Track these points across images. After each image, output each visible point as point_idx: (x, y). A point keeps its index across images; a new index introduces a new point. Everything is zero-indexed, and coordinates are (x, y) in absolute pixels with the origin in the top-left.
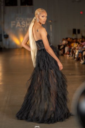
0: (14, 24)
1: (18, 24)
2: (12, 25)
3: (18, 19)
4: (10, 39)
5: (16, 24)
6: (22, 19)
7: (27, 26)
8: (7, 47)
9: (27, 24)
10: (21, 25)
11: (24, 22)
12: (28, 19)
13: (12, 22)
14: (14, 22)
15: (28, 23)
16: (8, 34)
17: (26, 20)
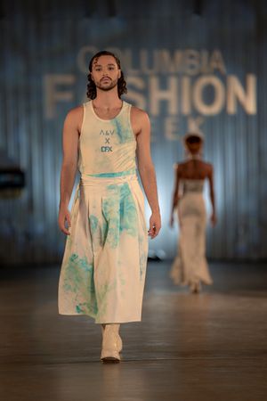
0: (67, 97)
4: (37, 199)
7: (155, 110)
9: (157, 95)
11: (139, 83)
12: (166, 55)
13: (49, 81)
14: (68, 79)
15: (164, 86)
16: (24, 164)
17: (151, 66)
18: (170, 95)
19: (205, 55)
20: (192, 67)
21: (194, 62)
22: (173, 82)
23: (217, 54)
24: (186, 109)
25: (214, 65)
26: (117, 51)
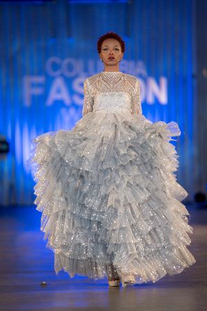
1: (59, 91)
3: (55, 67)
4: (18, 161)
5: (47, 86)
6: (78, 66)
10: (72, 92)
14: (40, 79)
17: (96, 70)
25: (138, 70)
26: (73, 61)
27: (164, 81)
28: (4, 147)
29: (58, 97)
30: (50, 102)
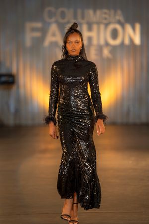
0: (37, 34)
1: (54, 35)
2: (29, 38)
3: (51, 15)
4: (22, 90)
5: (44, 31)
6: (69, 14)
8: (11, 121)
9: (86, 34)
12: (91, 12)
13: (29, 25)
14: (39, 25)
15: (90, 29)
16: (14, 71)
17: (83, 18)
18: (93, 34)
19: (112, 12)
20: (106, 19)
21: (107, 16)
22: (95, 27)
23: (119, 12)
24: (102, 42)
25: (118, 18)
26: (65, 10)
27: (138, 27)
28: (11, 79)
29: (53, 39)
30: (46, 43)
